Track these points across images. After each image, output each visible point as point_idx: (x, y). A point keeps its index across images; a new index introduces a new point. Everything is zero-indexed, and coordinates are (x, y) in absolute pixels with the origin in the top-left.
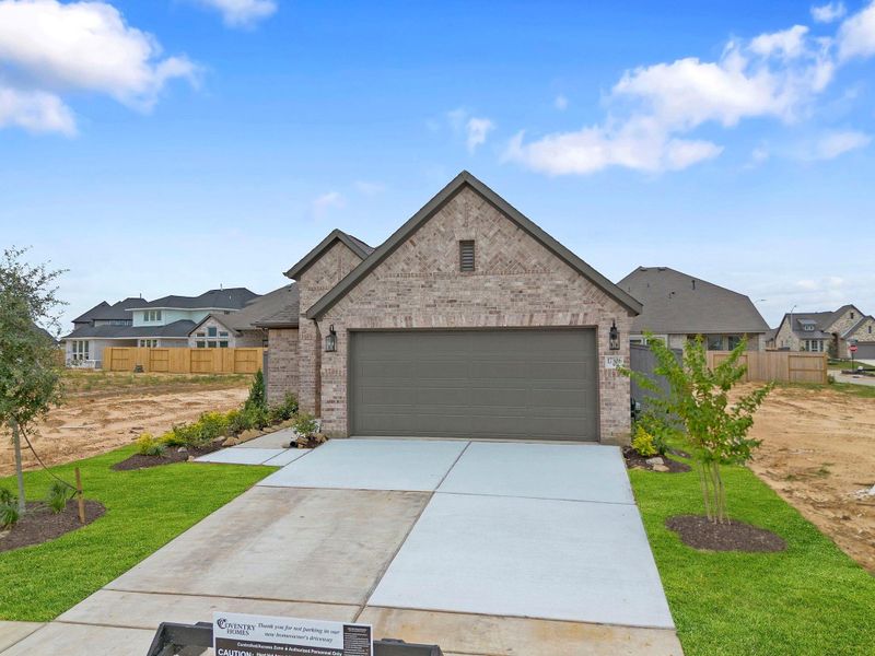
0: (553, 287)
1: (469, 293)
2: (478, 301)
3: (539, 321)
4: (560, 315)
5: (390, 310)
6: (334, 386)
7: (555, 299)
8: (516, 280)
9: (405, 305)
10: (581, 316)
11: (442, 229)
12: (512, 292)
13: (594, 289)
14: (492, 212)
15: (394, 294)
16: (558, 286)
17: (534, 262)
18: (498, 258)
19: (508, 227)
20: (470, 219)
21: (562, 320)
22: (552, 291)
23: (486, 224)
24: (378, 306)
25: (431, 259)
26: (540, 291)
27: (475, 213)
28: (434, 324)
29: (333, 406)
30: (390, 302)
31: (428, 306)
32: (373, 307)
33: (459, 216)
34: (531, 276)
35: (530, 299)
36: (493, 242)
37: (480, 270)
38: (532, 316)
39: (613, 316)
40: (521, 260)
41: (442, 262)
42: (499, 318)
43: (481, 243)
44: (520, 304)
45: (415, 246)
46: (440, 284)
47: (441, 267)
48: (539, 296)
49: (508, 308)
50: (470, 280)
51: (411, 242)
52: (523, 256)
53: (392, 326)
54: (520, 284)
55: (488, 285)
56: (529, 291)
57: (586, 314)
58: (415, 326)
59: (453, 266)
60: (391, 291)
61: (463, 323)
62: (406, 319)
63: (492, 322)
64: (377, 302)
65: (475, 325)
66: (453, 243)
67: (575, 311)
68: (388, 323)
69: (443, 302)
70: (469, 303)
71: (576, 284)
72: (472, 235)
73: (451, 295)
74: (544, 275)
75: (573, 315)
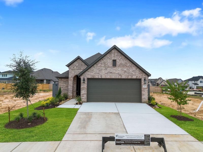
0: (132, 70)
1: (115, 71)
2: (117, 73)
3: (130, 77)
4: (134, 76)
5: (97, 74)
6: (84, 91)
7: (133, 73)
8: (125, 68)
9: (101, 73)
10: (138, 76)
11: (109, 57)
12: (124, 71)
13: (141, 71)
14: (120, 54)
15: (98, 71)
16: (134, 70)
17: (129, 65)
18: (121, 64)
19: (123, 57)
20: (115, 55)
21: (134, 77)
22: (132, 71)
23: (119, 56)
24: (95, 73)
25: (107, 63)
26: (130, 71)
27: (116, 54)
28: (107, 77)
29: (83, 95)
30: (97, 72)
31: (106, 73)
32: (93, 73)
33: (113, 54)
34: (128, 68)
35: (128, 73)
36: (120, 60)
37: (117, 66)
38: (128, 76)
39: (145, 77)
40: (126, 65)
41: (109, 64)
42: (121, 76)
43: (118, 61)
44: (126, 74)
45: (103, 60)
46: (108, 69)
47: (109, 65)
48: (129, 72)
49: (123, 74)
50: (115, 68)
51: (102, 59)
52: (126, 64)
53: (98, 78)
54: (125, 70)
55: (119, 69)
56: (128, 71)
57: (139, 76)
58: (103, 78)
59: (111, 65)
60: (97, 70)
61: (113, 77)
62: (101, 76)
63: (120, 77)
64: (94, 72)
65: (116, 78)
66: (111, 60)
67: (137, 75)
68: (97, 77)
69: (109, 73)
70: (115, 73)
71: (137, 70)
72: (116, 59)
73: (111, 71)
74: (131, 68)
75: (137, 76)
